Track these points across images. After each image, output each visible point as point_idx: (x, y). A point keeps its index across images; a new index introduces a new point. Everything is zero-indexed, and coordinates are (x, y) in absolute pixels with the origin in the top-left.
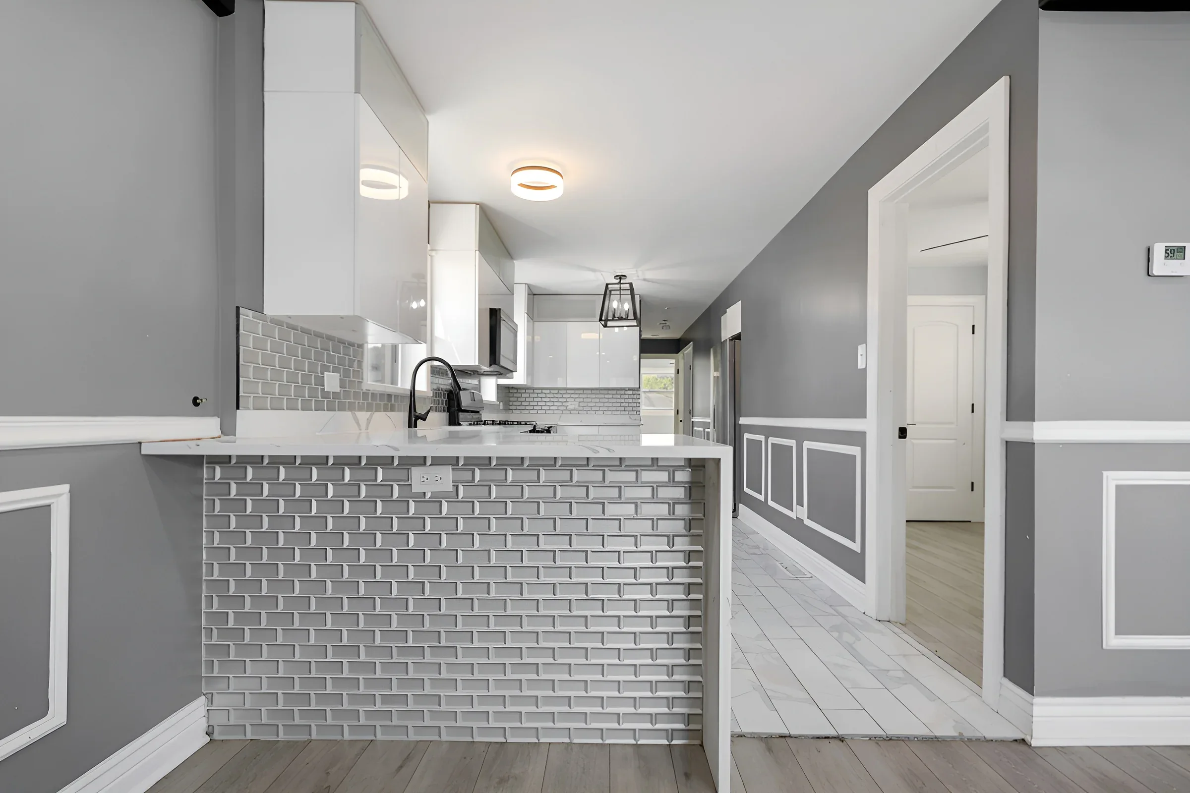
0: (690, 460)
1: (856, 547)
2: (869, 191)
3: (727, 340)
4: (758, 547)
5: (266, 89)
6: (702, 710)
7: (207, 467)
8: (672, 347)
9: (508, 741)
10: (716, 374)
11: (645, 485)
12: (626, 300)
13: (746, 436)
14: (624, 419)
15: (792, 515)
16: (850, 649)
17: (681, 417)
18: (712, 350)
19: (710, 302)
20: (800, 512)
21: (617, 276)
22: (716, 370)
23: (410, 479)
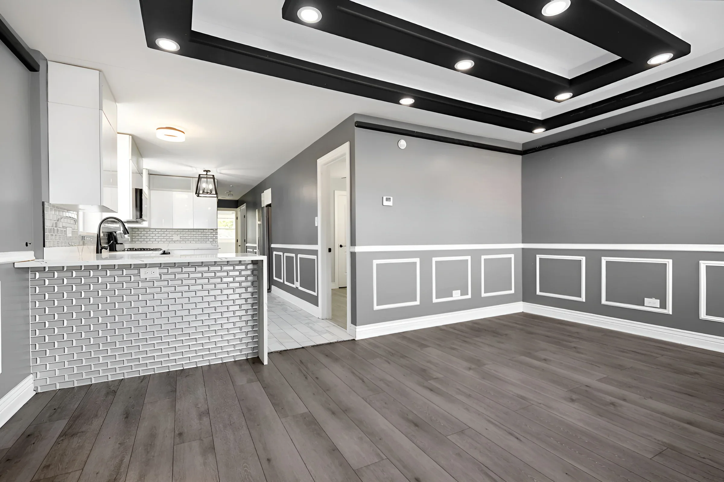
0: (252, 261)
1: (315, 294)
2: (318, 160)
3: (264, 207)
4: (280, 302)
5: (49, 100)
6: (258, 345)
7: (31, 273)
8: (234, 204)
9: (184, 368)
10: (259, 223)
11: (237, 270)
12: (210, 183)
13: (275, 253)
14: (208, 245)
15: (294, 286)
16: (311, 328)
17: (239, 243)
18: (257, 210)
19: (255, 184)
20: (297, 285)
21: (205, 170)
22: (259, 220)
23: (139, 273)
